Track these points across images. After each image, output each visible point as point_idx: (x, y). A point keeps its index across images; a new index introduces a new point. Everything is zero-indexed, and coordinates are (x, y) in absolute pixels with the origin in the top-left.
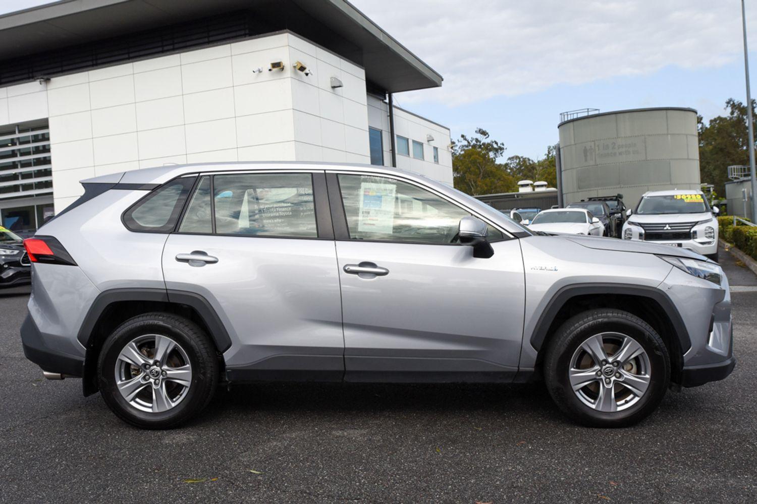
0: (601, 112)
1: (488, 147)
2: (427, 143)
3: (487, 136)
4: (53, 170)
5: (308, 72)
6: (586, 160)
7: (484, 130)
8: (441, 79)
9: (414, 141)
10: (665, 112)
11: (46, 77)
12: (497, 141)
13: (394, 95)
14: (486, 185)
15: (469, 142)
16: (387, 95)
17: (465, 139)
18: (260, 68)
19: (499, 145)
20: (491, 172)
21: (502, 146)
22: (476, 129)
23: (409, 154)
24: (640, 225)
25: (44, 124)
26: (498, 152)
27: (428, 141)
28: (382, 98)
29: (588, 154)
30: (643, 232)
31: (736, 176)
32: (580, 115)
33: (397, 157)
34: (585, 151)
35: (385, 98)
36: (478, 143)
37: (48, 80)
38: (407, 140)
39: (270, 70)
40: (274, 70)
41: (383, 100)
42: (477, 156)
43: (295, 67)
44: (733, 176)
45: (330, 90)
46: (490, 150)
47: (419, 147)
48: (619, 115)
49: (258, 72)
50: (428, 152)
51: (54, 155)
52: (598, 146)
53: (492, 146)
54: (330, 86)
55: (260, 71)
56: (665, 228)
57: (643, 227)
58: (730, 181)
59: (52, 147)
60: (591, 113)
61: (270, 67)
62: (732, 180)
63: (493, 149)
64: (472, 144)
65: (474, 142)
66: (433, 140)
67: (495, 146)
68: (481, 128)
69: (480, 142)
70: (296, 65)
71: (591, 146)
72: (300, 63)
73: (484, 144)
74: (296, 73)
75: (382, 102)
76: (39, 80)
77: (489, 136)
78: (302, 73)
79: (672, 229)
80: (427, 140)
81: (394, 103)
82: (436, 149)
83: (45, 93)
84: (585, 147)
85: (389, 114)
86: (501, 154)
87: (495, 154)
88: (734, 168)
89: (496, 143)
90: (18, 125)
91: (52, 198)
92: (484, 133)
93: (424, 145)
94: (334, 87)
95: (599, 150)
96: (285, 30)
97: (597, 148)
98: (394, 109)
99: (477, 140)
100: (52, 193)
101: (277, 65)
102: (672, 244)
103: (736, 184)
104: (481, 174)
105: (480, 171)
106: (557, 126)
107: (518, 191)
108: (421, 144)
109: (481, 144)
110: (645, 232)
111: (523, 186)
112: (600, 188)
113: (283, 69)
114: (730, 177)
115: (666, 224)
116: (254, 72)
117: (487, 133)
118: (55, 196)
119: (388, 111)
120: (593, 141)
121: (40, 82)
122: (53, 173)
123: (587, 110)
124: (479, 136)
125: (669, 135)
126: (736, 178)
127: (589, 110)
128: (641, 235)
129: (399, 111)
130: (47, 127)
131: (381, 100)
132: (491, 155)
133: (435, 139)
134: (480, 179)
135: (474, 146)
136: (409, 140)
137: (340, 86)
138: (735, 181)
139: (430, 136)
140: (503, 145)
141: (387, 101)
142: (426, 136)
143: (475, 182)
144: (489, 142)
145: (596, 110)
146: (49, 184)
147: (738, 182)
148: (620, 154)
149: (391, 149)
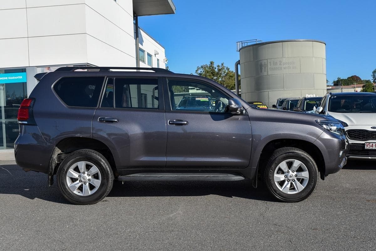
6: (261, 72)
9: (148, 53)
10: (312, 42)
23: (145, 61)
27: (155, 54)
29: (263, 68)
32: (249, 44)
34: (261, 65)
38: (144, 52)
47: (150, 57)
50: (154, 62)
52: (270, 63)
71: (265, 63)
82: (158, 60)
84: (261, 63)
95: (270, 65)
107: (189, 92)
108: (152, 56)
112: (270, 90)
120: (266, 59)
125: (314, 58)
127: (257, 41)
133: (159, 53)
136: (146, 52)
139: (156, 51)
142: (154, 51)
148: (285, 68)
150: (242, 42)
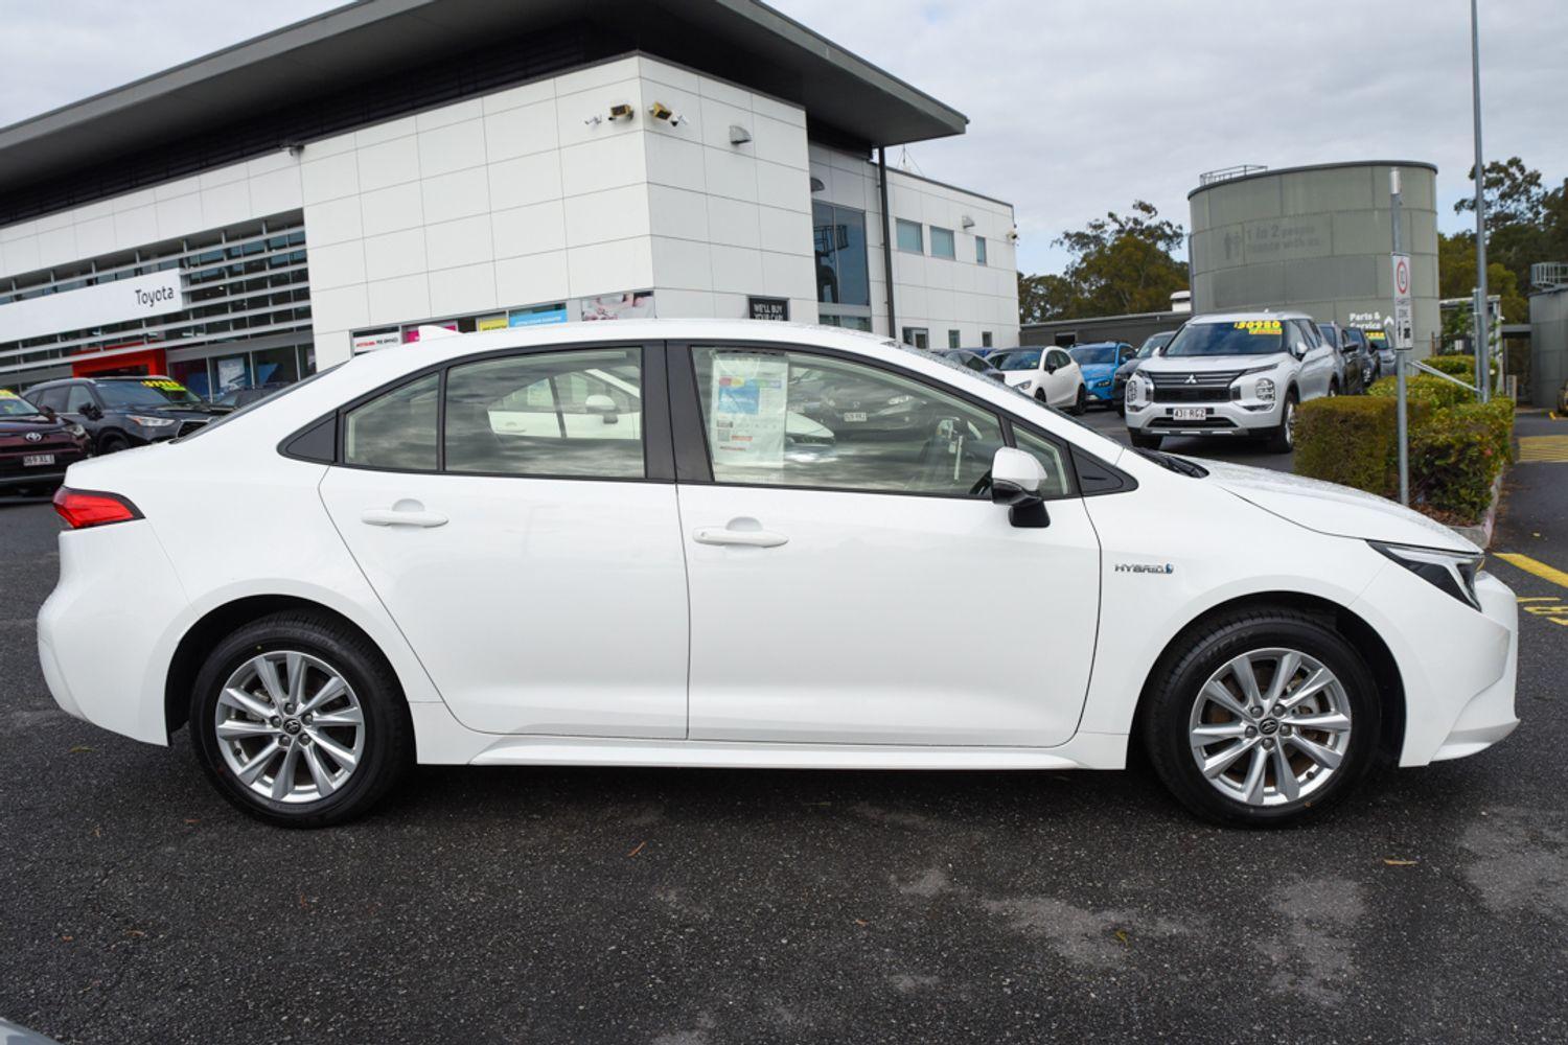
0: (1270, 169)
1: (1156, 233)
2: (961, 229)
3: (1153, 213)
4: (311, 289)
5: (676, 119)
6: (1228, 257)
7: (1147, 203)
8: (964, 121)
9: (933, 228)
10: (1369, 169)
11: (297, 144)
12: (1171, 222)
13: (887, 150)
14: (1149, 298)
15: (1121, 225)
16: (876, 153)
17: (1115, 220)
18: (598, 116)
19: (1174, 228)
20: (1159, 276)
21: (1179, 231)
22: (1134, 203)
23: (922, 250)
24: (1150, 375)
25: (295, 219)
26: (1172, 241)
27: (965, 227)
28: (866, 157)
29: (1233, 246)
30: (1152, 387)
31: (1545, 282)
33: (894, 255)
34: (1228, 240)
35: (871, 156)
36: (1139, 227)
37: (300, 149)
38: (919, 226)
39: (610, 119)
40: (619, 118)
41: (867, 160)
42: (1133, 249)
43: (652, 112)
44: (1541, 282)
45: (731, 147)
46: (1160, 238)
47: (945, 238)
48: (1284, 176)
49: (594, 123)
50: (965, 246)
51: (312, 266)
52: (1249, 232)
53: (1162, 229)
54: (727, 140)
55: (597, 121)
56: (1188, 381)
57: (1153, 379)
58: (1538, 291)
59: (309, 252)
60: (1248, 173)
61: (610, 114)
62: (1540, 290)
63: (1165, 236)
64: (1127, 228)
65: (1131, 224)
66: (972, 225)
67: (1168, 230)
68: (1143, 200)
69: (1142, 224)
70: (652, 109)
71: (1237, 233)
72: (660, 105)
73: (1148, 228)
74: (654, 124)
75: (865, 163)
76: (288, 149)
77: (1156, 213)
78: (668, 122)
79: (1199, 383)
80: (961, 225)
81: (888, 163)
82: (981, 240)
83: (298, 168)
84: (1228, 234)
85: (879, 183)
86: (1179, 243)
87: (1168, 244)
88: (1543, 268)
89: (1170, 225)
90: (266, 220)
91: (312, 335)
92: (1147, 208)
93: (956, 235)
94: (736, 143)
95: (1250, 237)
96: (634, 52)
97: (1246, 235)
98: (889, 174)
99: (1136, 221)
100: (310, 327)
101: (618, 111)
102: (1197, 409)
103: (1545, 296)
104: (1142, 280)
105: (1140, 276)
106: (1186, 196)
107: (1171, 310)
108: (951, 233)
109: (1144, 227)
110: (1156, 388)
111: (1179, 301)
113: (631, 115)
114: (1535, 282)
115: (1190, 373)
116: (587, 123)
117: (1154, 209)
118: (315, 330)
119: (879, 177)
120: (1241, 223)
121: (291, 151)
122: (312, 295)
123: (1242, 169)
124: (1140, 215)
125: (1376, 213)
126: (1546, 286)
127: (1247, 168)
128: (1148, 392)
129: (896, 175)
130: (301, 223)
131: (863, 159)
132: (1161, 246)
133: (976, 223)
134: (1140, 287)
135: (1132, 231)
136: (924, 227)
137: (746, 141)
138: (1545, 290)
139: (967, 218)
140: (1181, 228)
141: (876, 159)
142: (960, 219)
143: (1131, 294)
144: (1158, 223)
145: (1261, 167)
146: (306, 313)
147: (1550, 293)
148: (1286, 245)
149: (883, 242)
150: (1211, 173)
